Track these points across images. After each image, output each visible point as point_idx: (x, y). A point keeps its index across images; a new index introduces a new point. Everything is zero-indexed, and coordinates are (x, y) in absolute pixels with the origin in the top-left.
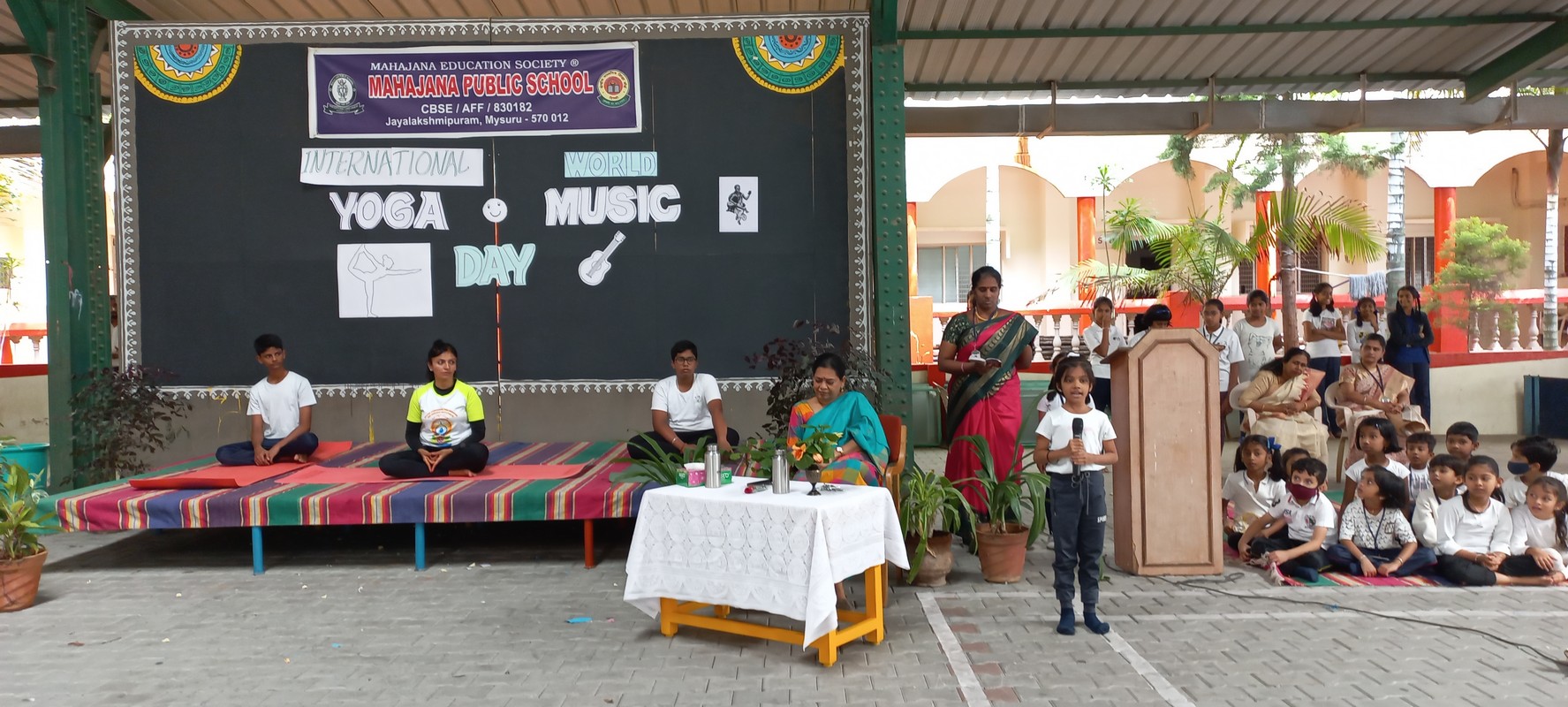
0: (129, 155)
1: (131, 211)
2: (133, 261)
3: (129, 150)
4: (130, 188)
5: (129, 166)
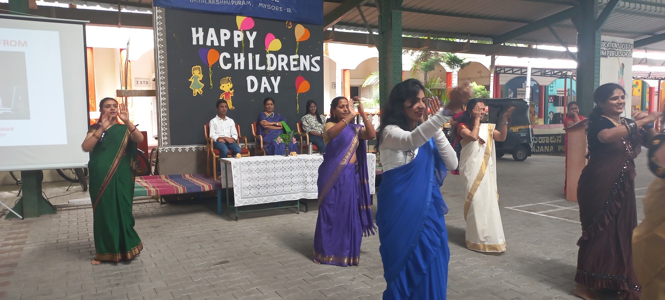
0: (162, 29)
1: (163, 57)
2: (164, 83)
3: (162, 26)
4: (162, 46)
5: (162, 34)
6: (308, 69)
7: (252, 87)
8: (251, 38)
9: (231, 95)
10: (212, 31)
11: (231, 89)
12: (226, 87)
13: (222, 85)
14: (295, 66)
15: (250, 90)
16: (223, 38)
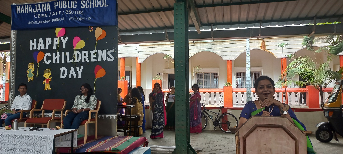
2: (14, 74)
6: (104, 59)
7: (63, 75)
8: (64, 42)
9: (49, 81)
10: (41, 40)
11: (50, 77)
12: (47, 75)
13: (45, 74)
14: (94, 58)
15: (62, 77)
16: (47, 44)
